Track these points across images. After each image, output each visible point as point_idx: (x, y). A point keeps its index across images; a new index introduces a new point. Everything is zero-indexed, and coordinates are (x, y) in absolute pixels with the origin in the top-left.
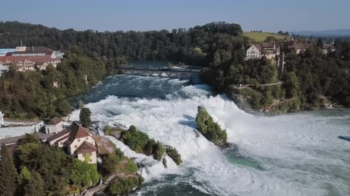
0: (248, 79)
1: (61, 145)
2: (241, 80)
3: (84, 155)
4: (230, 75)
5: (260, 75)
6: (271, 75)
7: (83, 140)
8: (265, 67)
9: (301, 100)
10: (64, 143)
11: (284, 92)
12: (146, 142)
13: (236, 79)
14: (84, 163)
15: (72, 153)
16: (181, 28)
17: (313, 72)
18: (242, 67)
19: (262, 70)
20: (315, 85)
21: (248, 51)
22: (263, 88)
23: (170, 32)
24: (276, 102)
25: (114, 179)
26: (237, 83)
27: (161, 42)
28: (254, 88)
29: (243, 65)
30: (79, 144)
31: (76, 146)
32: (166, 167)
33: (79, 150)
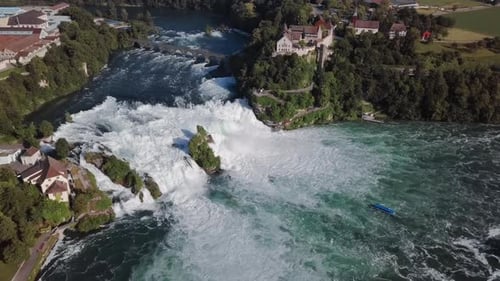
0: (271, 83)
1: (34, 183)
2: (262, 84)
3: (55, 195)
5: (284, 79)
6: (299, 78)
7: (53, 179)
9: (335, 109)
10: (37, 181)
11: (312, 101)
12: (127, 173)
13: (258, 82)
14: (56, 202)
15: (44, 191)
18: (268, 66)
19: (287, 73)
21: (279, 43)
22: (286, 96)
24: (301, 112)
25: (84, 217)
28: (276, 94)
30: (50, 184)
31: (47, 186)
32: (142, 201)
33: (50, 189)
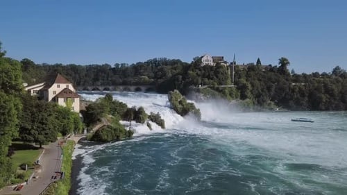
0: (206, 80)
2: (200, 81)
3: (66, 100)
4: (188, 78)
5: (217, 77)
6: (226, 79)
7: (63, 86)
8: (221, 70)
9: (253, 103)
10: (38, 92)
11: (239, 94)
12: (125, 110)
13: (195, 81)
14: (66, 109)
16: (123, 63)
17: (259, 80)
18: (199, 72)
19: (218, 72)
20: (262, 91)
21: (203, 59)
22: (221, 89)
23: (113, 66)
26: (196, 84)
27: (103, 74)
28: (213, 88)
29: (200, 70)
31: (54, 92)
32: (151, 129)
